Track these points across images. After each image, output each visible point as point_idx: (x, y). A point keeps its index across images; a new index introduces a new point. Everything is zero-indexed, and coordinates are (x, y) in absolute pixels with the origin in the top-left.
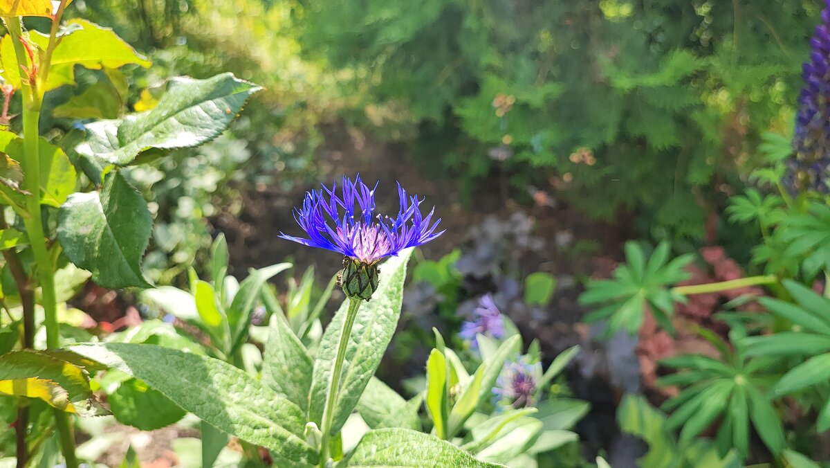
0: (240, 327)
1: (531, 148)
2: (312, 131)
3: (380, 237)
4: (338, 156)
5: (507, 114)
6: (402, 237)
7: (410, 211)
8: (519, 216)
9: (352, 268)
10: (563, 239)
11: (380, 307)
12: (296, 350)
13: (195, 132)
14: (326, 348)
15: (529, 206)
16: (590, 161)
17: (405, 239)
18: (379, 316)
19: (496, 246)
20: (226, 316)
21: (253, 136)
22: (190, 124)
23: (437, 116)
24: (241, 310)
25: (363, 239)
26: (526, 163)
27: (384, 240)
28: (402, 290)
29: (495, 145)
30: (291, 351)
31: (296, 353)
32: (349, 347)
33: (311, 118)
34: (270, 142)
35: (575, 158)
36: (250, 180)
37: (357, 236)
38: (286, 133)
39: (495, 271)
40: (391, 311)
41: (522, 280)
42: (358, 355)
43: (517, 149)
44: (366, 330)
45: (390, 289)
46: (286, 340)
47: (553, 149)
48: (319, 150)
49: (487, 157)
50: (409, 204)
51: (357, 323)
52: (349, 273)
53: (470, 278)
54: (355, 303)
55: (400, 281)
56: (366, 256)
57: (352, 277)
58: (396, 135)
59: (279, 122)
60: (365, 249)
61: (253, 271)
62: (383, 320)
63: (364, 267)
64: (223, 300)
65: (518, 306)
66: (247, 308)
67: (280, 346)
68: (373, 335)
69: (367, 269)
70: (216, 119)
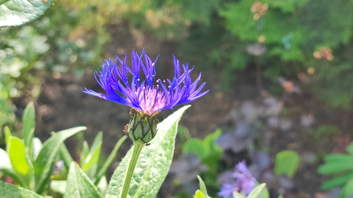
0: (44, 176)
1: (282, 46)
2: (101, 30)
3: (159, 95)
4: (121, 51)
5: (262, 17)
6: (176, 95)
7: (183, 78)
8: (270, 100)
9: (137, 118)
10: (307, 120)
11: (157, 155)
12: (89, 190)
13: (20, 16)
14: (114, 186)
15: (279, 93)
16: (330, 57)
17: (178, 96)
18: (156, 162)
19: (252, 126)
20: (32, 166)
21: (52, 33)
22: (17, 10)
23: (205, 19)
24: (45, 163)
25: (146, 97)
26: (277, 58)
27: (162, 98)
28: (174, 142)
29: (252, 42)
30: (85, 190)
31: (89, 192)
32: (131, 185)
33: (100, 20)
34: (66, 38)
35: (317, 55)
36: (49, 69)
37: (142, 93)
38: (79, 31)
39: (251, 147)
40: (165, 159)
41: (272, 155)
42: (139, 191)
43: (270, 46)
44: (145, 172)
45: (164, 142)
46: (81, 182)
47: (300, 47)
48: (106, 46)
49: (245, 54)
50: (182, 72)
51: (138, 167)
52: (135, 122)
53: (229, 152)
54: (139, 146)
55: (173, 136)
56: (148, 109)
57: (137, 126)
58: (171, 35)
59: (74, 23)
60: (147, 104)
61: (54, 134)
62: (158, 165)
63: (146, 118)
64: (31, 154)
65: (268, 176)
66: (50, 161)
67: (77, 186)
68: (151, 176)
69: (148, 120)
70: (36, 6)
